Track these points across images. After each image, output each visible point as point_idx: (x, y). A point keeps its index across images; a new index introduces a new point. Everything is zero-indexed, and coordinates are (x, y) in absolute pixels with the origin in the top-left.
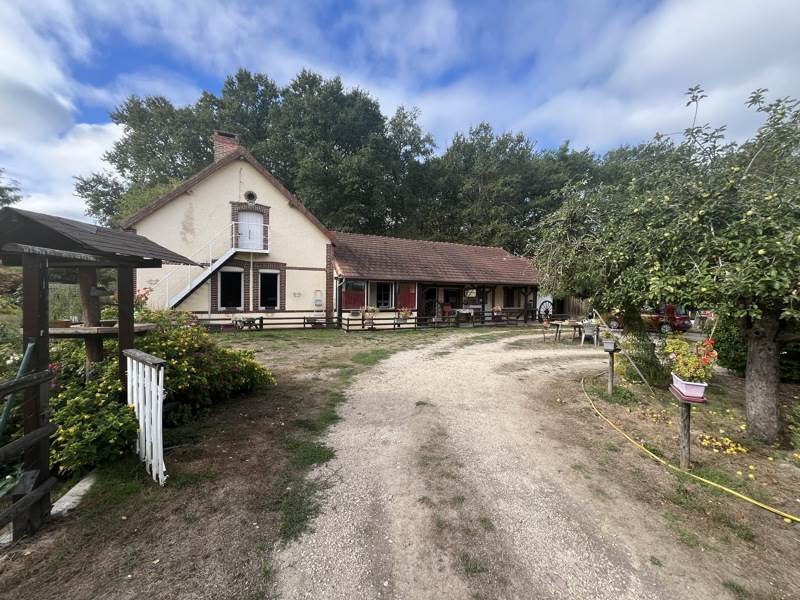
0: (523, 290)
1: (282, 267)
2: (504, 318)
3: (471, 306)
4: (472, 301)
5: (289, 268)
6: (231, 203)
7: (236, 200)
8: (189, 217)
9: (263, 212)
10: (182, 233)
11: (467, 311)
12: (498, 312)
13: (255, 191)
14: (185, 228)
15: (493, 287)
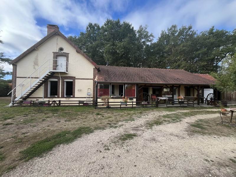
0: (196, 88)
1: (74, 78)
2: (186, 103)
3: (167, 96)
4: (167, 93)
5: (77, 79)
6: (53, 52)
7: (55, 51)
8: (36, 59)
9: (66, 55)
10: (34, 65)
11: (164, 98)
12: (182, 99)
13: (63, 47)
14: (35, 63)
15: (179, 86)
